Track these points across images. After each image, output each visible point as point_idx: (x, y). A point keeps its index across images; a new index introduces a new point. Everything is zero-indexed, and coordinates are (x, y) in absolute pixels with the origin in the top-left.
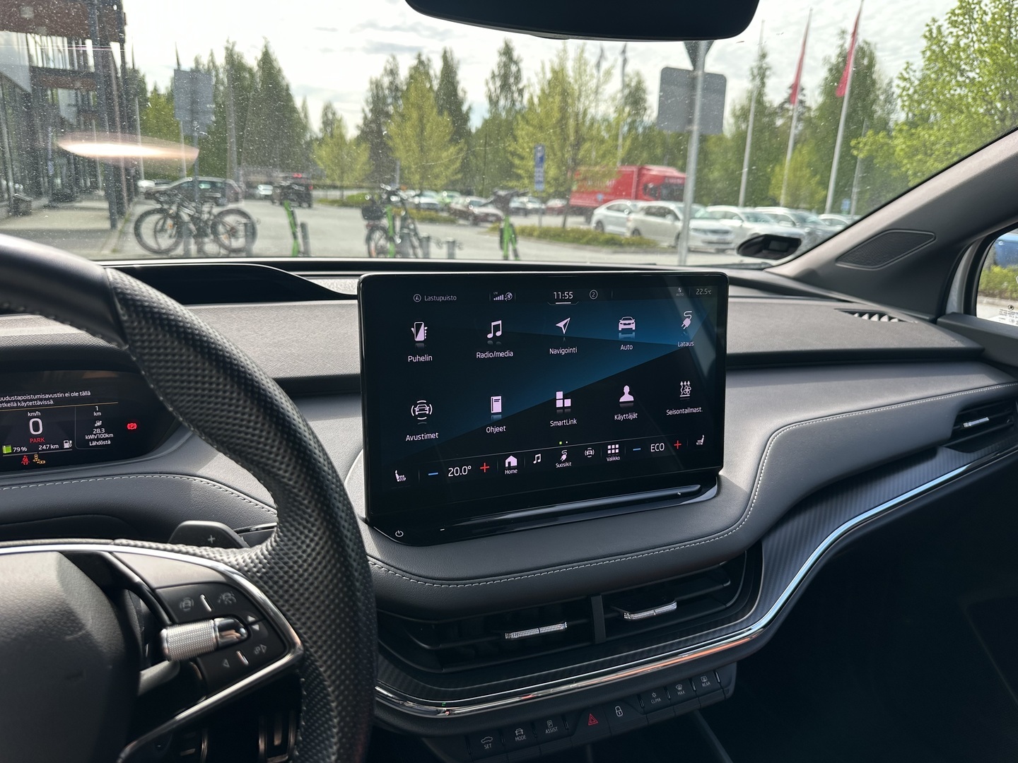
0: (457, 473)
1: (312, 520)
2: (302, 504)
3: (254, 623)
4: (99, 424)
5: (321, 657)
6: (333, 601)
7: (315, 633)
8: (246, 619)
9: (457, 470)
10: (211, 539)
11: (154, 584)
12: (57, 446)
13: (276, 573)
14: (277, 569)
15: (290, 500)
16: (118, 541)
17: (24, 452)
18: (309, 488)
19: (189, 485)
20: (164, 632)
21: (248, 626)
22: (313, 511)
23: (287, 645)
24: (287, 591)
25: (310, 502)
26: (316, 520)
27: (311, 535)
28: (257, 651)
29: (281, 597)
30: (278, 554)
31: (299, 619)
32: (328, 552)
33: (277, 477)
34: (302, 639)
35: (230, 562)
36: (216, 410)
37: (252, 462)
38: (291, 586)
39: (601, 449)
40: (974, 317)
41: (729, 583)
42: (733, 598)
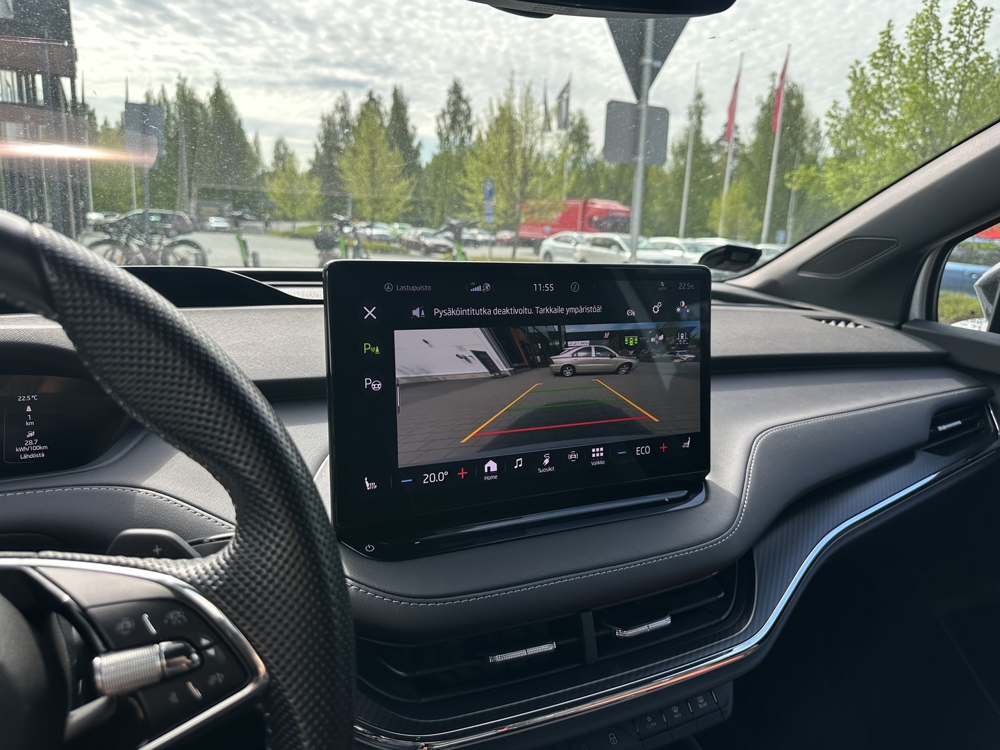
0: (432, 480)
1: (278, 521)
2: (265, 502)
3: (208, 647)
4: (31, 434)
5: (290, 686)
6: (304, 617)
7: (283, 656)
8: (199, 641)
9: (432, 476)
10: (157, 550)
11: (85, 602)
13: (235, 585)
14: (236, 581)
15: (252, 498)
16: (43, 554)
18: (274, 483)
19: (133, 497)
20: (97, 661)
21: (201, 651)
22: (279, 510)
23: (247, 673)
24: (248, 607)
25: (275, 500)
26: (283, 521)
27: (277, 539)
28: (212, 681)
29: (242, 614)
30: (237, 563)
31: (263, 641)
32: (297, 559)
33: (236, 471)
34: (267, 664)
35: (179, 575)
36: (163, 391)
37: (206, 453)
38: (254, 601)
39: (585, 452)
40: (936, 323)
41: (722, 594)
42: (727, 609)
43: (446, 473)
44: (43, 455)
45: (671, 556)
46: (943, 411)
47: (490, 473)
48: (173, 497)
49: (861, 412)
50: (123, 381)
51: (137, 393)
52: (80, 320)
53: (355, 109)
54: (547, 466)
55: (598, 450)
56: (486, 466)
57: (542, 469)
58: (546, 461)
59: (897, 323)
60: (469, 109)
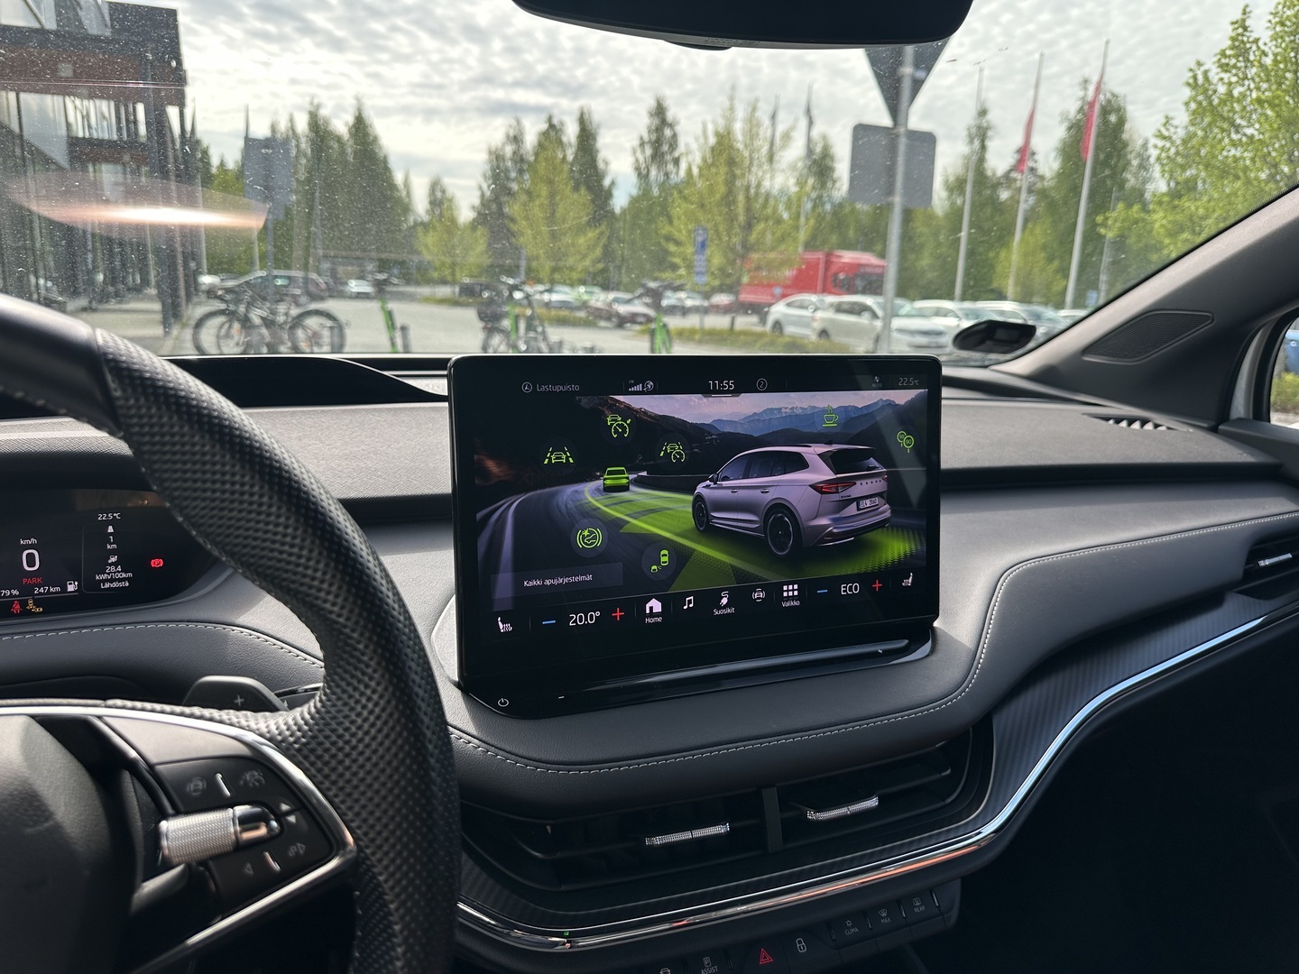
0: (581, 621)
1: (370, 671)
2: (356, 649)
3: (288, 813)
4: (113, 559)
5: (380, 861)
6: (397, 783)
7: (372, 827)
8: (278, 807)
9: (581, 617)
10: (239, 701)
11: (153, 759)
12: (58, 589)
13: (320, 744)
14: (321, 738)
15: (340, 644)
16: (110, 702)
17: (15, 596)
18: (365, 627)
20: (164, 825)
21: (280, 817)
22: (371, 659)
23: (332, 845)
24: (334, 769)
25: (366, 647)
26: (375, 671)
27: (368, 692)
28: (292, 852)
29: (327, 777)
30: (323, 718)
31: (350, 808)
32: (391, 715)
33: (322, 612)
34: (355, 836)
35: (258, 730)
36: (239, 520)
37: (289, 590)
38: (341, 762)
39: (774, 590)
40: (1267, 424)
41: (949, 772)
42: (955, 791)
43: (598, 614)
44: (127, 584)
45: (879, 722)
46: (1266, 541)
47: (652, 614)
48: (272, 637)
50: (195, 508)
51: (211, 521)
52: (147, 439)
53: (530, 140)
54: (725, 607)
55: (791, 587)
56: (648, 606)
57: (718, 610)
58: (724, 601)
59: (1213, 423)
60: (675, 136)
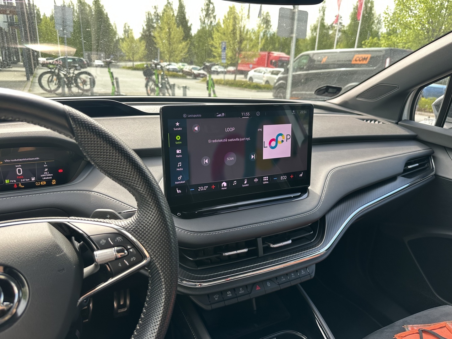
0: (202, 189)
1: (152, 207)
3: (130, 249)
4: (46, 170)
5: (157, 261)
7: (155, 252)
8: (127, 247)
10: (108, 216)
11: (89, 234)
12: (29, 180)
13: (139, 229)
14: (139, 227)
15: (143, 200)
16: (71, 218)
17: (15, 182)
20: (95, 253)
21: (128, 250)
22: (153, 204)
23: (143, 257)
25: (151, 200)
26: (154, 207)
27: (152, 213)
28: (132, 259)
29: (141, 238)
30: (139, 221)
33: (138, 191)
34: (150, 254)
35: (119, 225)
36: (112, 164)
37: (127, 184)
38: (145, 234)
39: (261, 179)
40: (413, 121)
41: (312, 232)
42: (314, 238)
43: (207, 187)
44: (51, 178)
46: (410, 161)
47: (224, 187)
48: (104, 195)
49: (375, 161)
54: (246, 184)
55: (266, 178)
56: (222, 184)
57: (244, 185)
58: (246, 182)
59: (397, 121)
60: (214, 7)
